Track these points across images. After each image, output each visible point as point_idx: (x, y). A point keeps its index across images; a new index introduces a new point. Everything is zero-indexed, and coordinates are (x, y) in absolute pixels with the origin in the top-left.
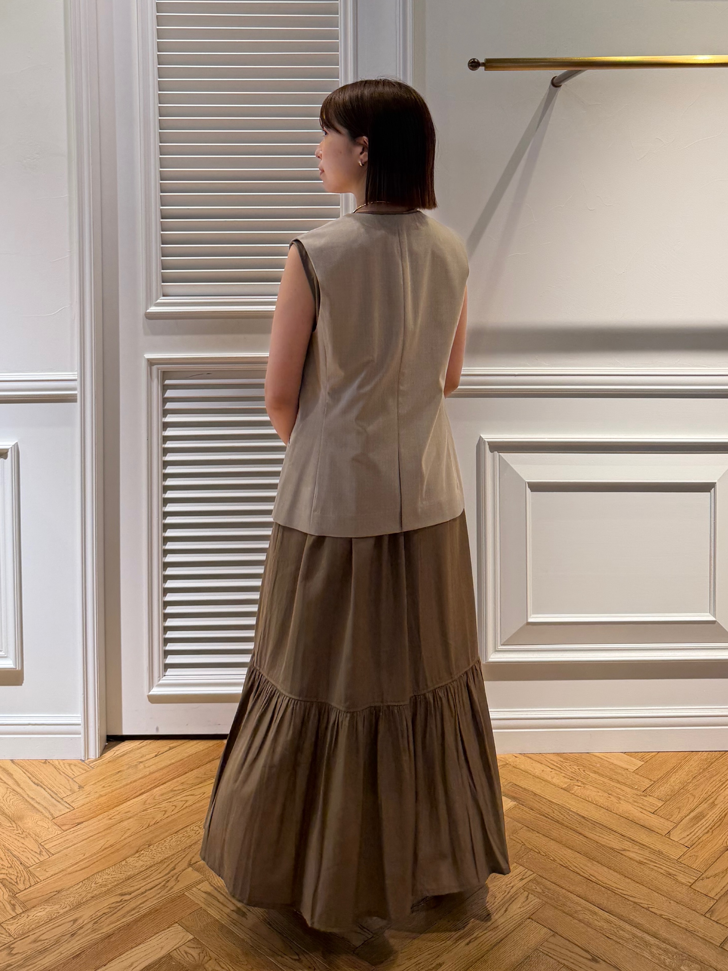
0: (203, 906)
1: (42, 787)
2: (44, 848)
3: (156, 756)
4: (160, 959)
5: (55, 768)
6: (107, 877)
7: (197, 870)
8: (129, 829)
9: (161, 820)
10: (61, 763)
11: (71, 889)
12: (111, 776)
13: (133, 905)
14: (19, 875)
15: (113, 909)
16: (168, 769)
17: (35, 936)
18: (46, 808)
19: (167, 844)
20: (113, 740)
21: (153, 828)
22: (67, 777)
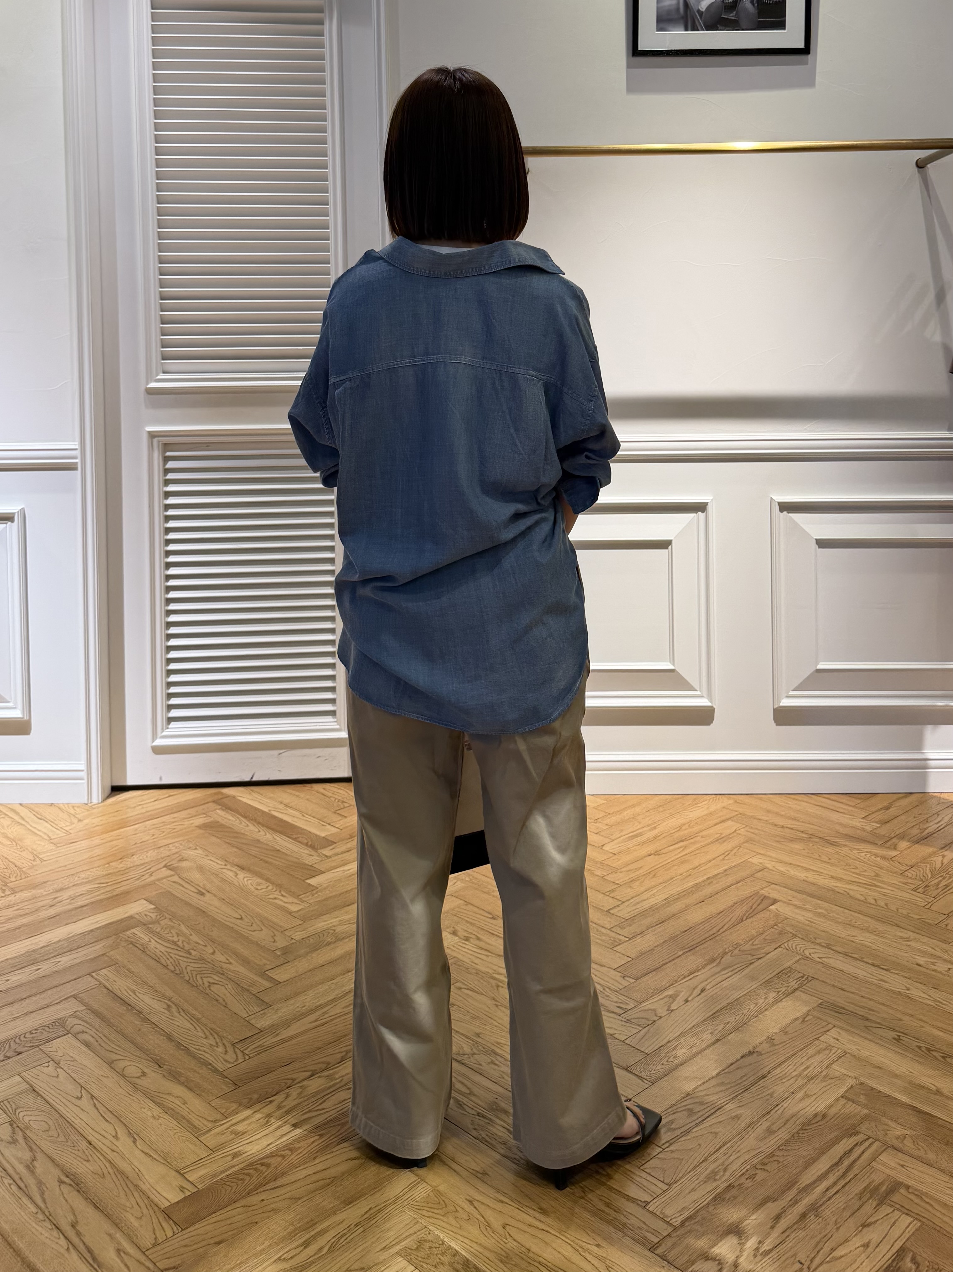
0: (169, 890)
1: (44, 820)
2: (38, 857)
3: (155, 801)
4: (123, 919)
5: (60, 809)
6: (90, 873)
7: (171, 869)
8: (117, 846)
9: (148, 840)
10: (66, 806)
11: (56, 881)
12: (109, 814)
13: (108, 889)
14: (13, 873)
15: (89, 892)
16: (163, 809)
17: (18, 907)
18: (45, 833)
19: (149, 855)
20: (117, 789)
21: (139, 845)
22: (69, 814)
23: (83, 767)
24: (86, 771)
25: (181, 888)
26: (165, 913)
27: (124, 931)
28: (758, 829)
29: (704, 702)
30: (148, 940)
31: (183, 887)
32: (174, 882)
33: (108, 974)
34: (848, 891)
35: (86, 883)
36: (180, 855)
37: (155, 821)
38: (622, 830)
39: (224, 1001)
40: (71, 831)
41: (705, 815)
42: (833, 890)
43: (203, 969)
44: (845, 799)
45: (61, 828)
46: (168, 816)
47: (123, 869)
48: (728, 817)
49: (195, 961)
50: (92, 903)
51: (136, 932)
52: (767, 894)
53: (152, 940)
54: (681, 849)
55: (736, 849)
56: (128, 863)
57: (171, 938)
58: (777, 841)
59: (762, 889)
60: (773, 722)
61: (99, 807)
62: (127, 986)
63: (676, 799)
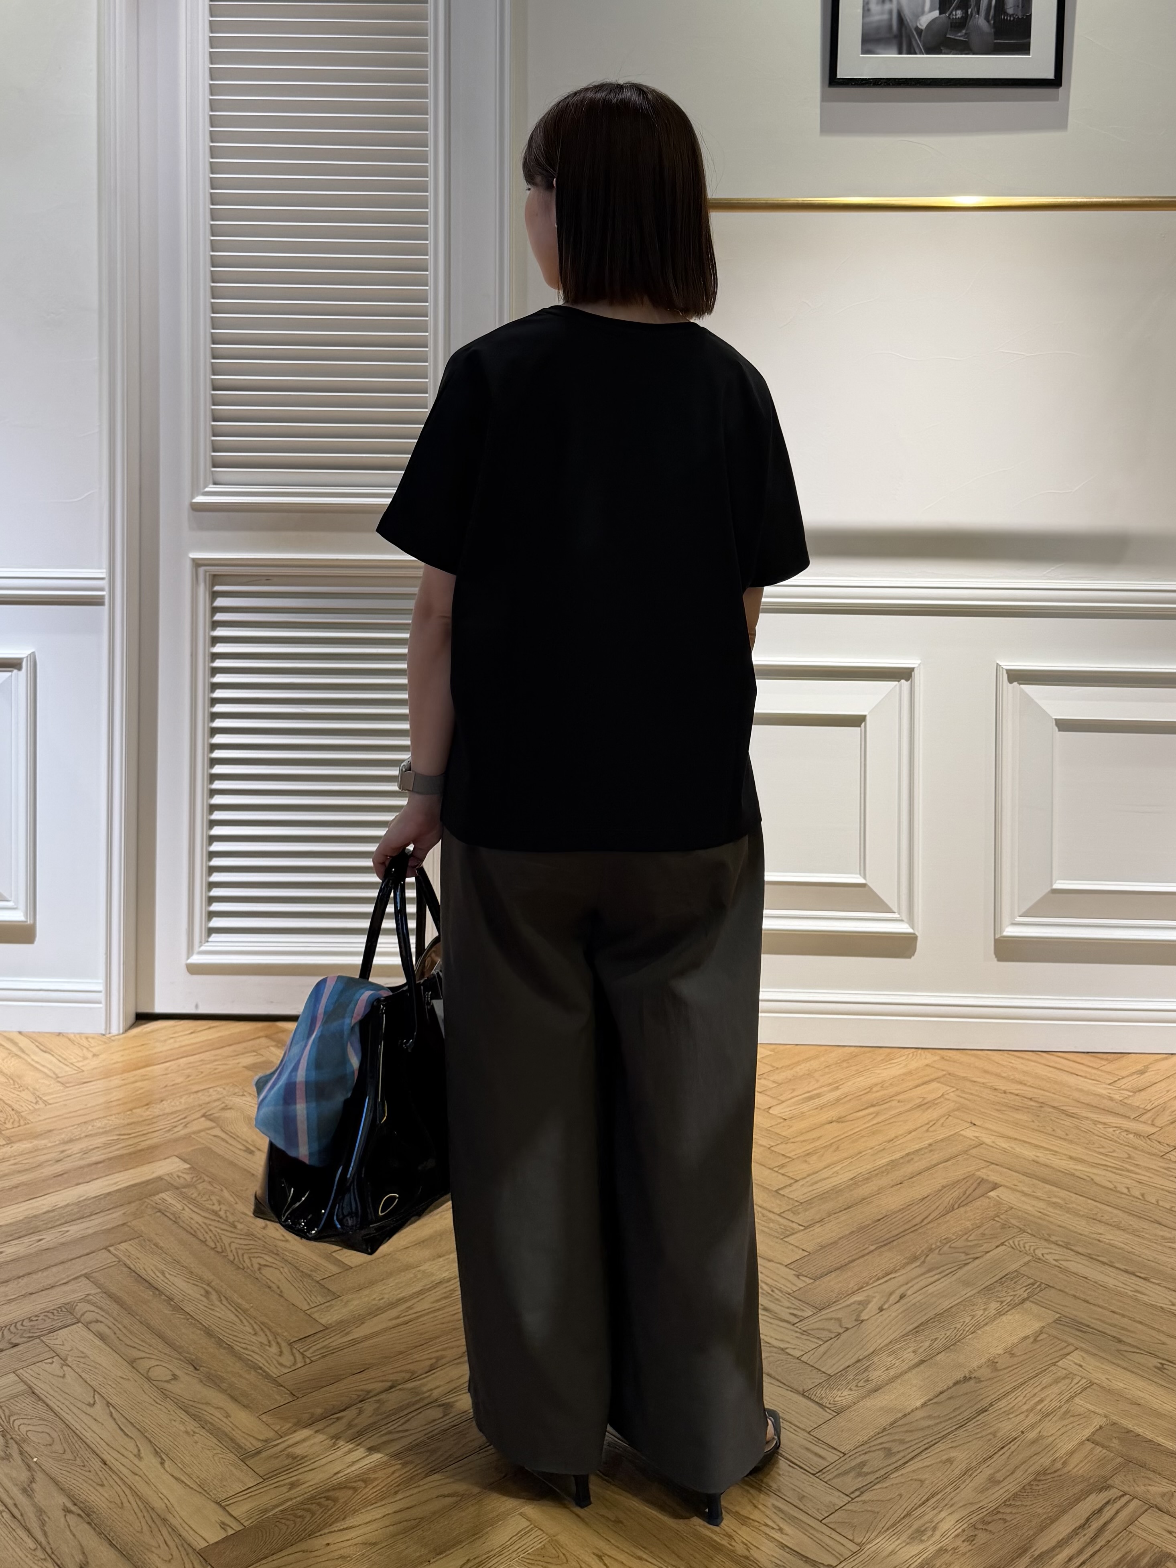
0: (208, 1145)
1: (50, 1053)
2: (41, 1099)
3: (192, 1033)
4: (148, 1181)
5: (69, 1039)
6: (107, 1122)
7: (211, 1120)
8: (142, 1088)
9: (182, 1083)
10: (78, 1036)
11: (65, 1130)
12: (133, 1047)
13: (130, 1142)
14: (9, 1118)
15: (107, 1145)
16: (202, 1044)
17: (14, 1161)
18: (50, 1070)
19: (183, 1100)
20: (143, 1018)
21: (170, 1088)
22: (81, 1046)
23: (101, 987)
24: (104, 992)
25: (223, 1143)
26: (203, 1176)
27: (150, 1196)
28: (972, 1094)
29: (903, 928)
30: (181, 1208)
31: (227, 1142)
32: (215, 1136)
33: (130, 1248)
34: (1093, 1177)
35: (103, 1133)
36: (223, 1103)
37: (191, 1059)
38: (794, 1090)
39: (278, 1288)
40: (83, 1068)
41: (904, 1074)
42: (1073, 1175)
43: (253, 1247)
44: (1086, 1059)
45: (72, 1064)
46: (207, 1053)
47: (150, 1117)
48: (932, 1077)
49: (242, 1237)
50: (110, 1159)
51: (167, 1198)
52: (985, 1177)
53: (186, 1208)
54: (872, 1116)
55: (945, 1118)
56: (156, 1110)
57: (210, 1207)
58: (997, 1110)
59: (978, 1170)
60: (994, 956)
61: (119, 1040)
62: (154, 1265)
63: (864, 1053)
